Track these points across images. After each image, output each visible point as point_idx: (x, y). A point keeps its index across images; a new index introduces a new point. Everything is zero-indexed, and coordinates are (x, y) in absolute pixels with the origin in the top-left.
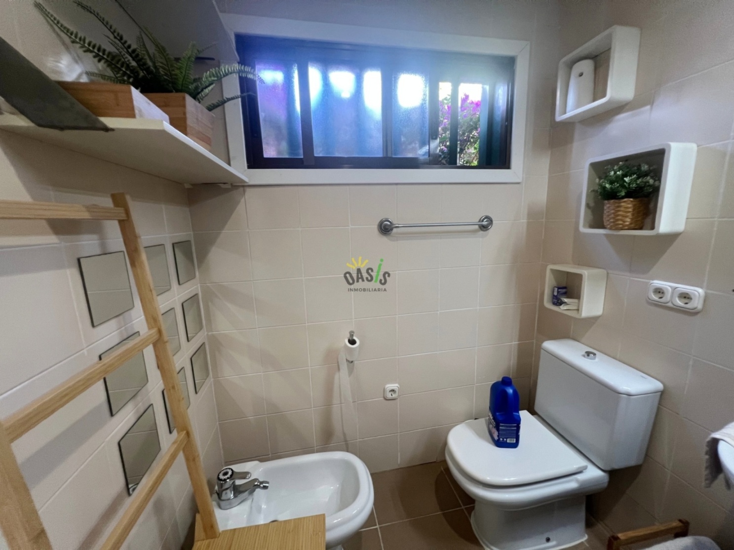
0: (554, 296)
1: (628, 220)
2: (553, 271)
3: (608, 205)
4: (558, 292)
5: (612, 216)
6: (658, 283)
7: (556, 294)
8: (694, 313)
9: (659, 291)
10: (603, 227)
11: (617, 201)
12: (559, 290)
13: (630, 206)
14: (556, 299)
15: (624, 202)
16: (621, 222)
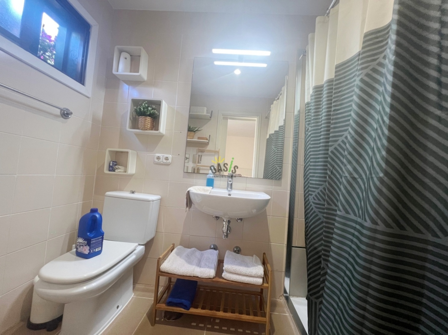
0: (110, 166)
1: (149, 126)
2: (110, 151)
3: (141, 118)
4: (113, 164)
5: (143, 123)
6: (158, 155)
7: (111, 165)
8: (168, 165)
9: (158, 158)
10: (138, 129)
11: (145, 117)
12: (114, 163)
13: (149, 120)
14: (112, 168)
15: (148, 118)
16: (147, 126)
